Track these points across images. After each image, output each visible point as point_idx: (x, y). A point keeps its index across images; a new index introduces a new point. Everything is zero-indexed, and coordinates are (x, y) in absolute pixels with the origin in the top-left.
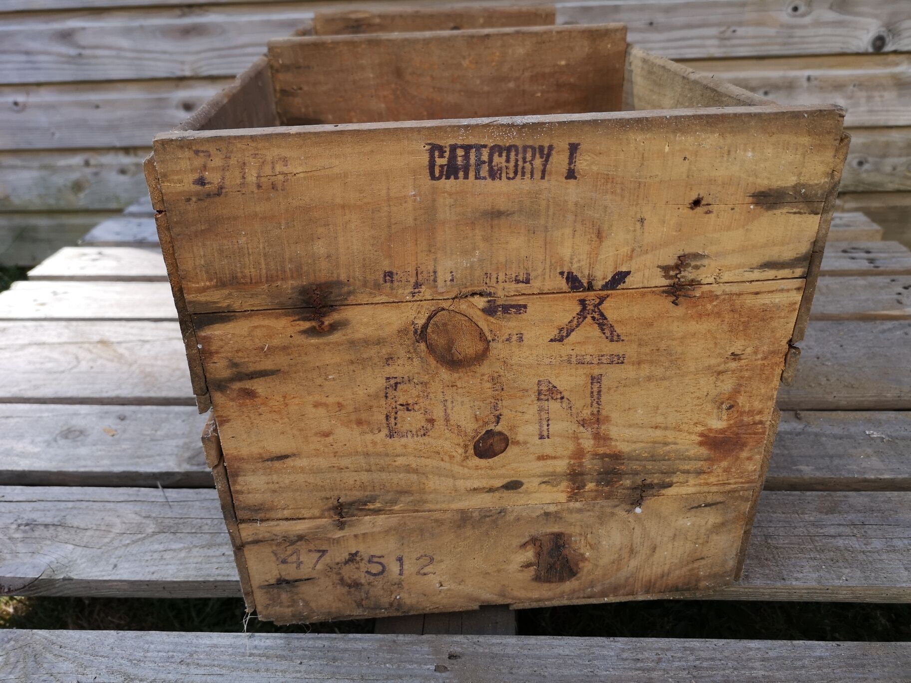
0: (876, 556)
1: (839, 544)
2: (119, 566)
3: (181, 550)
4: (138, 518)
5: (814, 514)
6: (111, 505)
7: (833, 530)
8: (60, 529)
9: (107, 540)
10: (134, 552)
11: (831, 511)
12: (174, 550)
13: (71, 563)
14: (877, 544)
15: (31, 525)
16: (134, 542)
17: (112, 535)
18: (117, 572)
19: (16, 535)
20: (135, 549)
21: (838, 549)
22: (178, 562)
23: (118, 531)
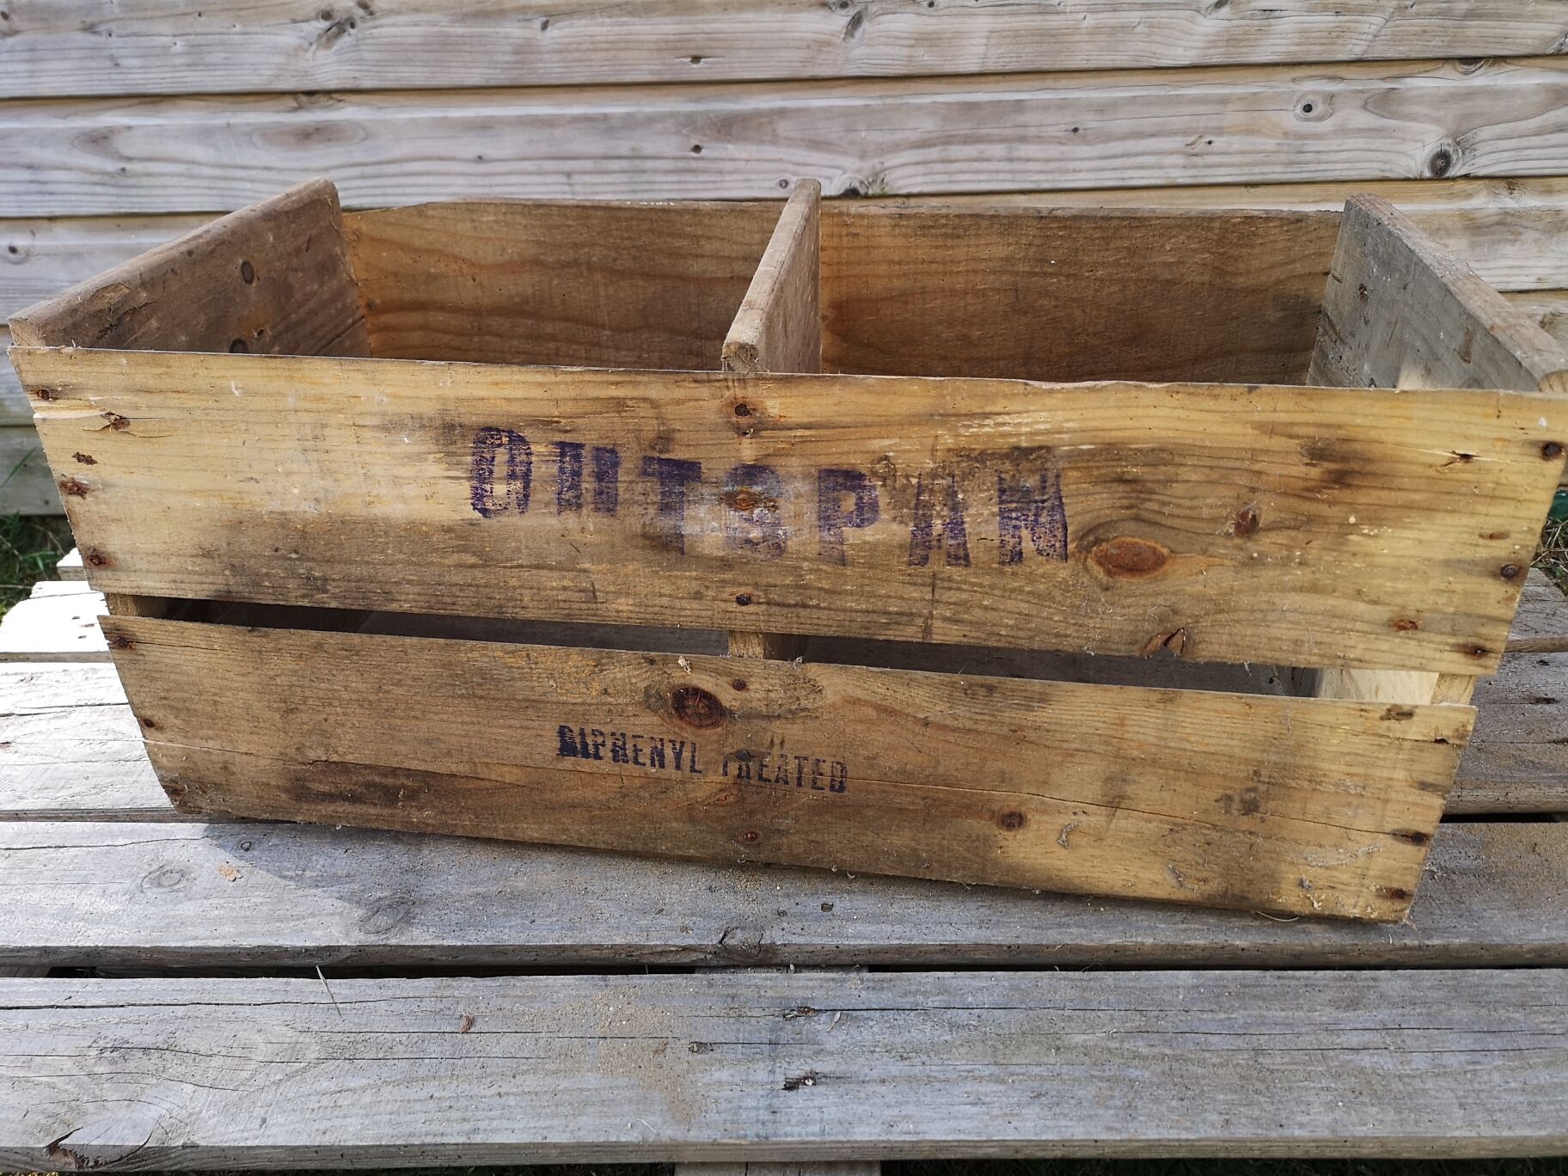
0: (1418, 1084)
1: (1363, 1064)
2: (270, 1122)
3: (364, 1089)
4: (290, 1033)
5: (1328, 1009)
6: (246, 1011)
7: (1355, 1039)
8: (168, 1055)
9: (245, 1075)
10: (291, 1095)
11: (1353, 1004)
12: (354, 1090)
13: (193, 1118)
14: (1420, 1062)
15: (121, 1049)
16: (289, 1077)
17: (253, 1066)
18: (267, 1133)
19: (99, 1069)
20: (290, 1089)
21: (1362, 1070)
22: (361, 1112)
23: (261, 1059)
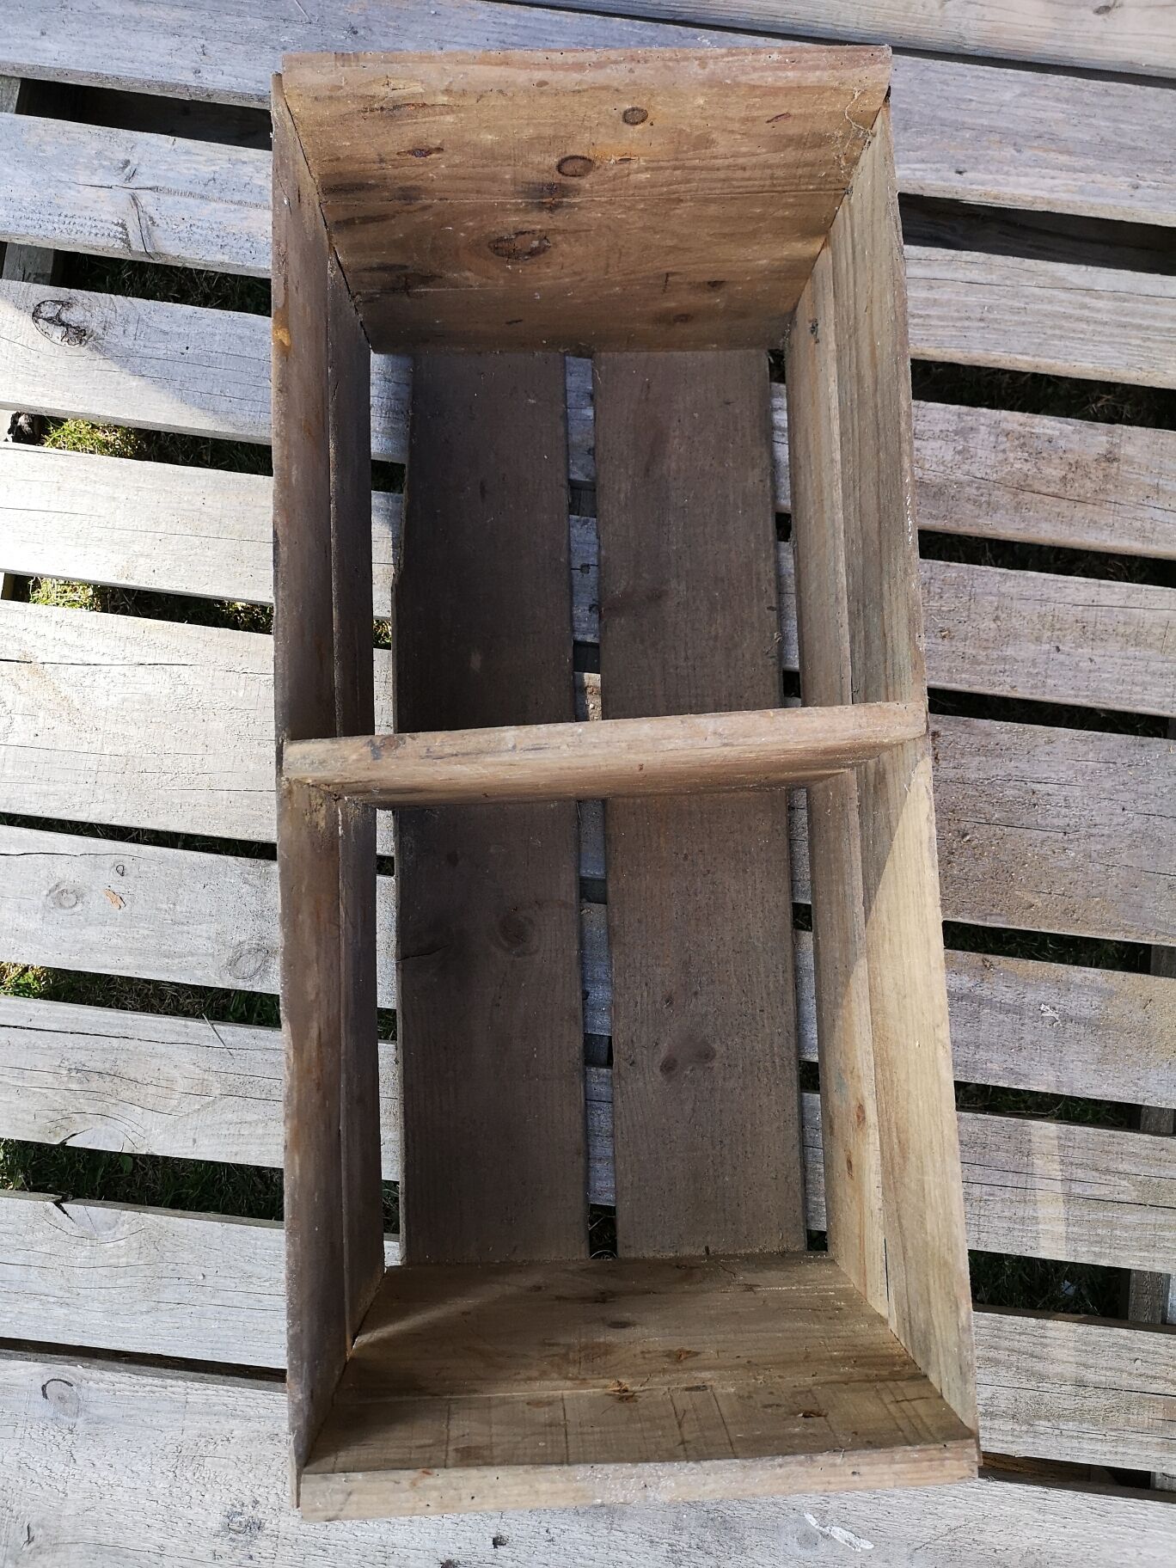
2: (199, 1143)
3: (257, 1122)
4: (197, 1070)
6: (161, 1048)
8: (116, 1080)
9: (174, 1102)
10: (208, 1122)
12: (250, 1123)
13: (148, 1133)
15: (83, 1071)
16: (204, 1107)
17: (177, 1095)
18: (199, 1150)
19: (74, 1086)
20: (207, 1118)
22: (258, 1141)
23: (182, 1090)
